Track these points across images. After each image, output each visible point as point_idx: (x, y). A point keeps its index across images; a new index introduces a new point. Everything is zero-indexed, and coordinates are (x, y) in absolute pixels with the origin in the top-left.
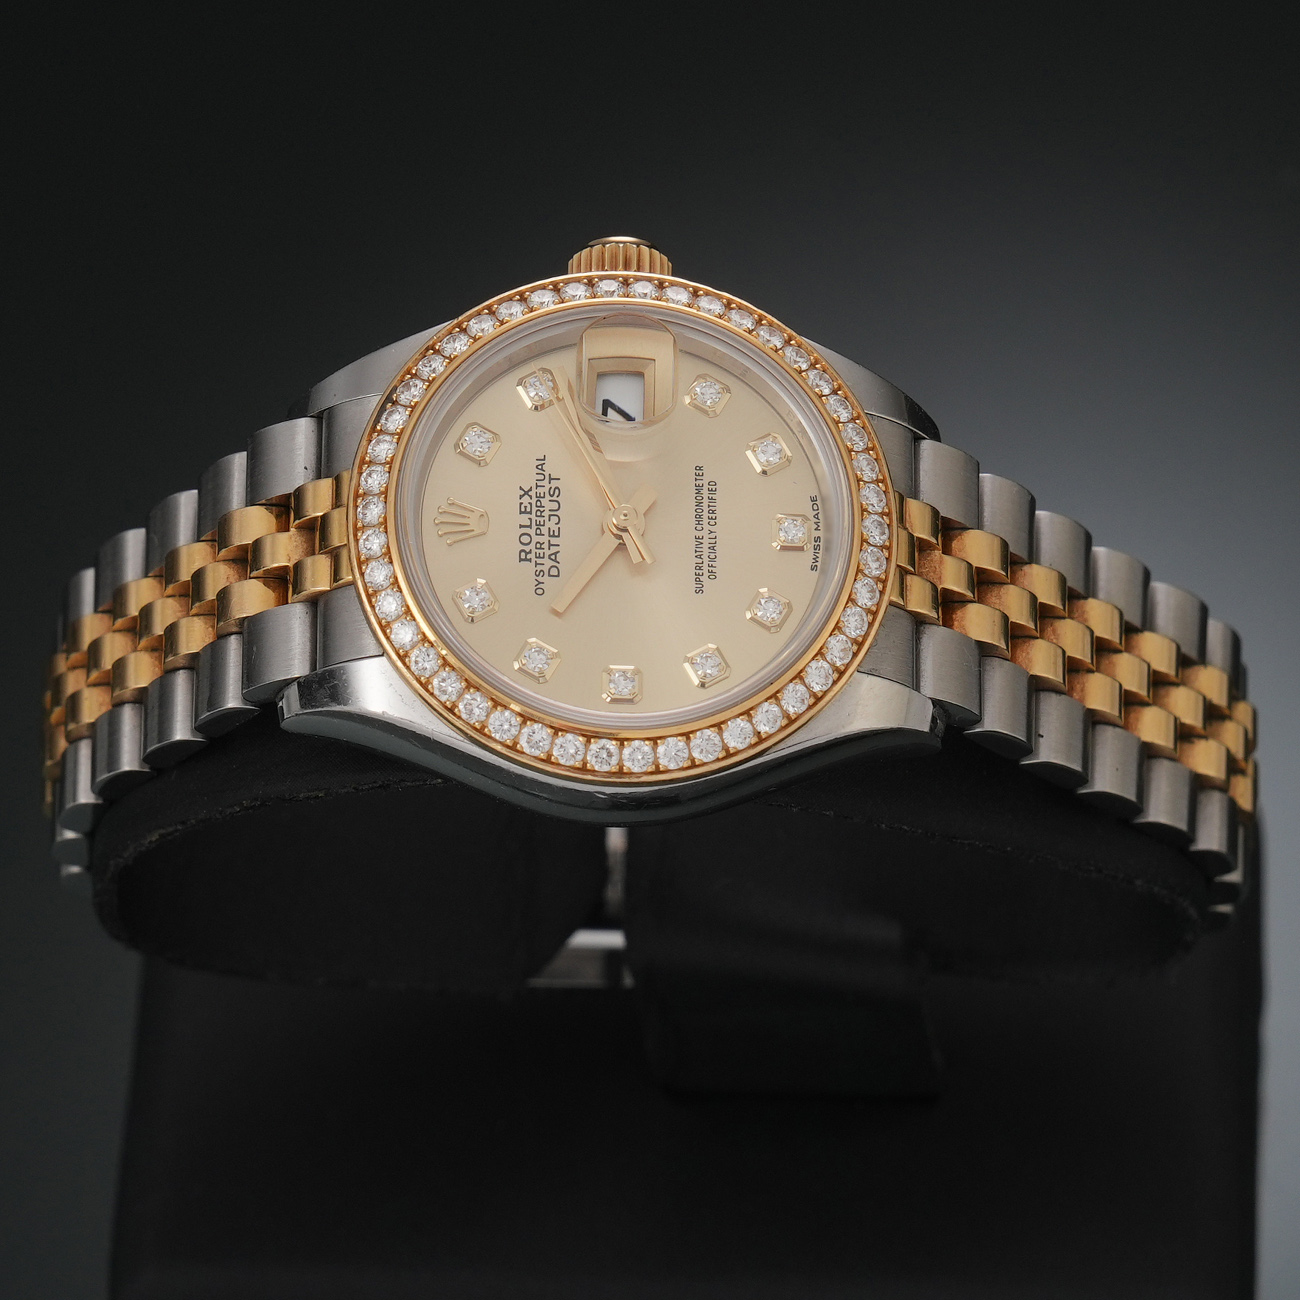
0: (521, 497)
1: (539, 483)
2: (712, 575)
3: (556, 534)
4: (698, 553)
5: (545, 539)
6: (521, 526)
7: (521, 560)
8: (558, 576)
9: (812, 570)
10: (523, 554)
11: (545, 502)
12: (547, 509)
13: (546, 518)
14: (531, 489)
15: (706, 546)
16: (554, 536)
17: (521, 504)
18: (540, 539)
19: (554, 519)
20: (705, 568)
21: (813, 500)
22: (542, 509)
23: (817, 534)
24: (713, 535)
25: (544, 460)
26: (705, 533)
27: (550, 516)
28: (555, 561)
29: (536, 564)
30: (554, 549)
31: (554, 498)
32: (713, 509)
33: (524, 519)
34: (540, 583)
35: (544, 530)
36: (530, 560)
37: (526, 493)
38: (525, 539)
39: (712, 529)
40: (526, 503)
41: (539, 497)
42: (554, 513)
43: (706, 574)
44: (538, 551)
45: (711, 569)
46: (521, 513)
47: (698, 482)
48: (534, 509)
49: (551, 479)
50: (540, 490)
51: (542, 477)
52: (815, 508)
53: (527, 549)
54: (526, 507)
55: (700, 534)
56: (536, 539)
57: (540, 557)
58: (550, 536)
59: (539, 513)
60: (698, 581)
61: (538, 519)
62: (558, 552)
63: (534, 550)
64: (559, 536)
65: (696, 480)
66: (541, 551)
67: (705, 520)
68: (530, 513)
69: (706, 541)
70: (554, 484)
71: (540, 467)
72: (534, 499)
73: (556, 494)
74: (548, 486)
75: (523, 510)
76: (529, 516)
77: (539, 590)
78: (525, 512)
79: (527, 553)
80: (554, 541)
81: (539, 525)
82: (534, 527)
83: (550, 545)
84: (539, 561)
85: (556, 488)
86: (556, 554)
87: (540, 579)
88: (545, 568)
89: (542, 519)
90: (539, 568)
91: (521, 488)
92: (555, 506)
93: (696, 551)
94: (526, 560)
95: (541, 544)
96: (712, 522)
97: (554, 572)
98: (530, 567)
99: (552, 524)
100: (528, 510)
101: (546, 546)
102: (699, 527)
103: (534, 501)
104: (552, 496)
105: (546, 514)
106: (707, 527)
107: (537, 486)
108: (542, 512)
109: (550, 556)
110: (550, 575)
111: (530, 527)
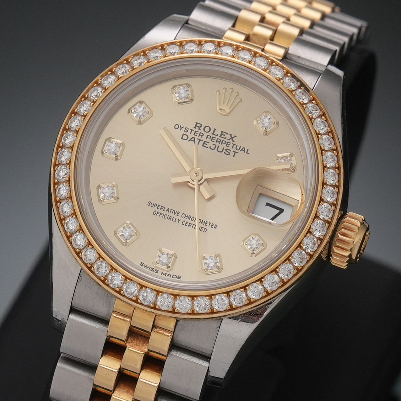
0: (231, 135)
1: (235, 146)
2: (156, 213)
3: (205, 145)
4: (170, 210)
5: (204, 139)
6: (215, 130)
7: (197, 123)
8: (182, 138)
9: (141, 263)
10: (200, 125)
11: (224, 145)
12: (220, 145)
13: (215, 143)
14: (233, 141)
15: (173, 215)
16: (204, 143)
17: (227, 134)
18: (205, 137)
19: (213, 147)
20: (161, 211)
21: (179, 277)
22: (220, 143)
23: (160, 272)
24: (177, 221)
25: (247, 153)
26: (179, 217)
27: (216, 145)
28: (191, 140)
29: (192, 130)
30: (197, 141)
31: (224, 151)
32: (191, 226)
33: (218, 132)
34: (181, 128)
35: (209, 140)
36: (195, 128)
37: (232, 138)
38: (207, 129)
39: (181, 222)
40: (226, 136)
41: (227, 144)
42: (216, 148)
43: (157, 210)
44: (199, 133)
45: (159, 213)
46: (222, 132)
47: (208, 224)
48: (222, 139)
49: (235, 152)
50: (231, 145)
51: (238, 148)
52: (174, 276)
53: (202, 128)
54: (224, 135)
55: (180, 214)
56: (206, 134)
57: (195, 133)
58: (205, 142)
59: (219, 140)
60: (155, 205)
61: (216, 139)
62: (195, 143)
63: (200, 131)
64: (203, 146)
65: (210, 223)
66: (198, 135)
67: (186, 220)
68: (220, 136)
69: (175, 216)
70: (232, 153)
71: (243, 149)
72: (227, 141)
73: (226, 152)
74: (232, 150)
75: (223, 133)
76: (219, 135)
77: (177, 126)
78: (222, 134)
79: (199, 127)
80: (201, 143)
81: (212, 139)
82: (212, 136)
83: (200, 140)
84: (193, 132)
85: (229, 154)
86: (194, 141)
87: (183, 129)
88: (188, 134)
89: (215, 141)
90: (189, 131)
91: (235, 136)
92: (220, 149)
93: (171, 210)
94: (196, 126)
95: (202, 136)
96: (184, 223)
97: (185, 137)
98: (191, 126)
99: (211, 144)
100: (222, 136)
101: (200, 138)
102: (184, 216)
103: (226, 140)
104: (226, 150)
105: (217, 144)
106: (183, 219)
107: (234, 145)
108: (219, 142)
109: (194, 138)
110: (183, 134)
111: (213, 134)
